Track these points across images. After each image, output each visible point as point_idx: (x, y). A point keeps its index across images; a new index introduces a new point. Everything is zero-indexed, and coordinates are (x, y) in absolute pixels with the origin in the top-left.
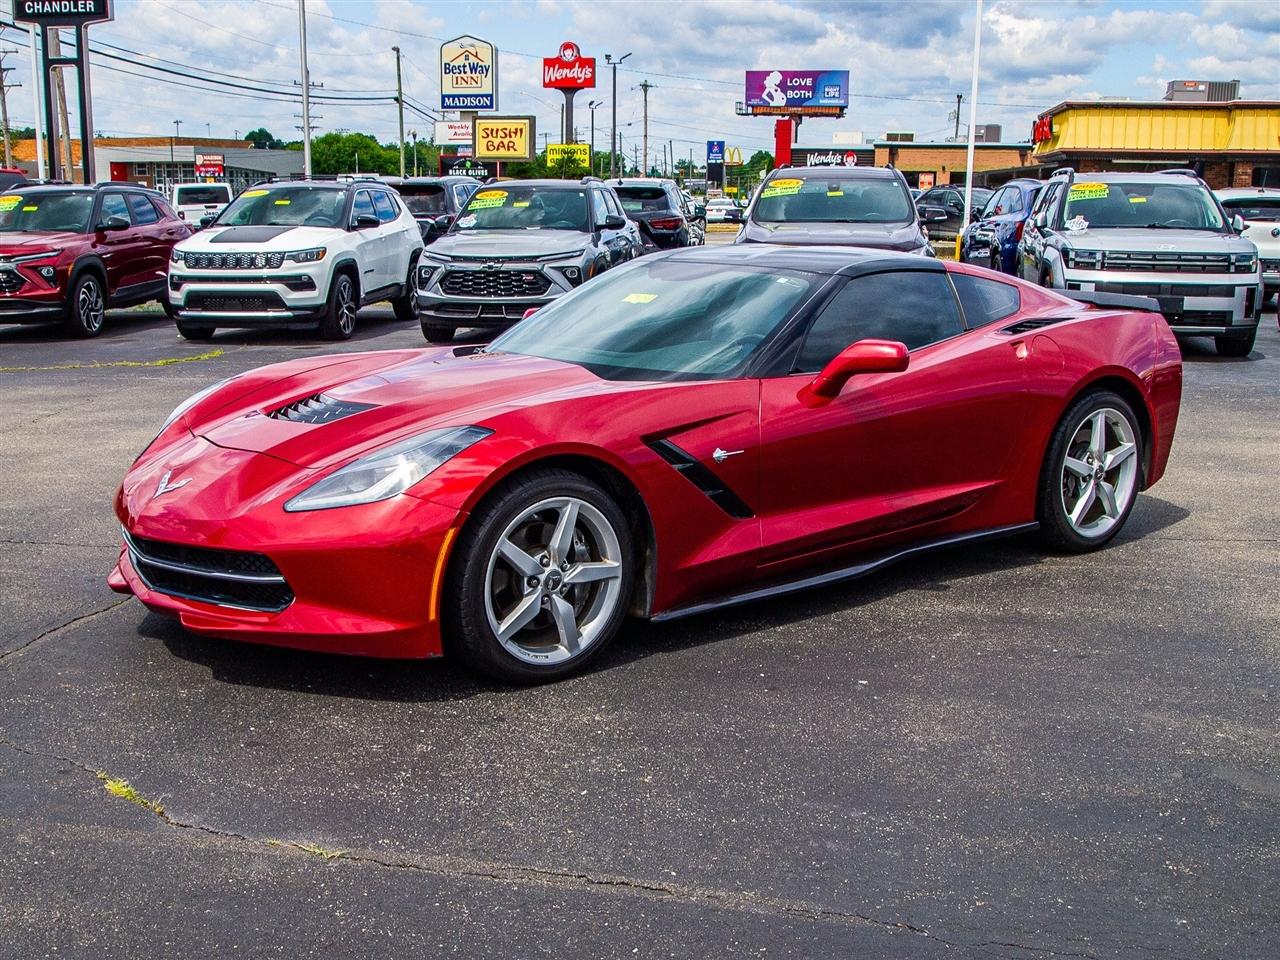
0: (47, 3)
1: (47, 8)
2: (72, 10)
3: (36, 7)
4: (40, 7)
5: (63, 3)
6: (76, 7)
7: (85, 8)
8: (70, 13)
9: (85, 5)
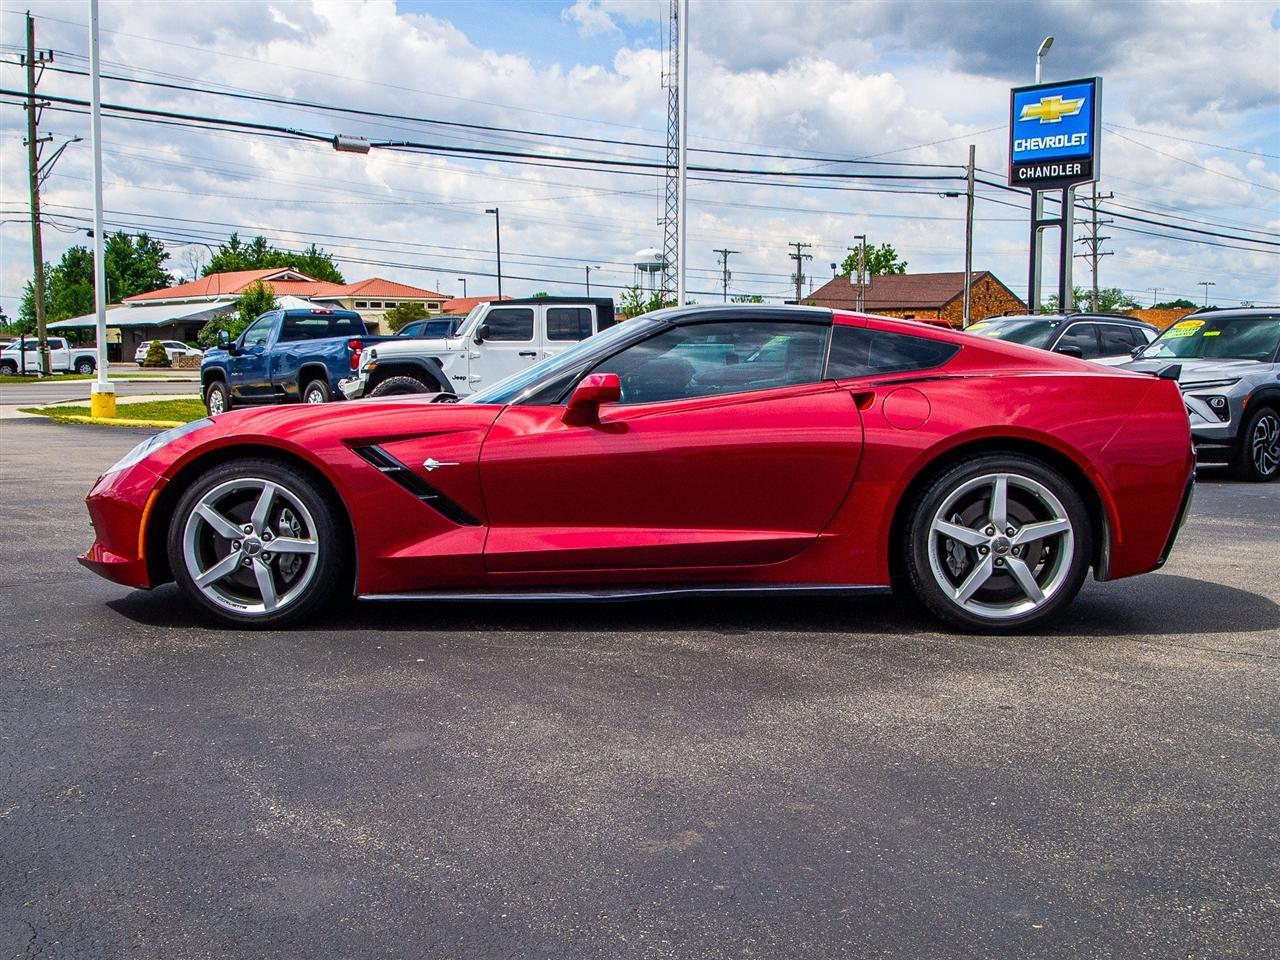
0: (1039, 169)
1: (1039, 173)
2: (1061, 173)
3: (1029, 173)
4: (1032, 172)
5: (1053, 167)
6: (1064, 170)
7: (1073, 171)
8: (1058, 177)
9: (1073, 168)
